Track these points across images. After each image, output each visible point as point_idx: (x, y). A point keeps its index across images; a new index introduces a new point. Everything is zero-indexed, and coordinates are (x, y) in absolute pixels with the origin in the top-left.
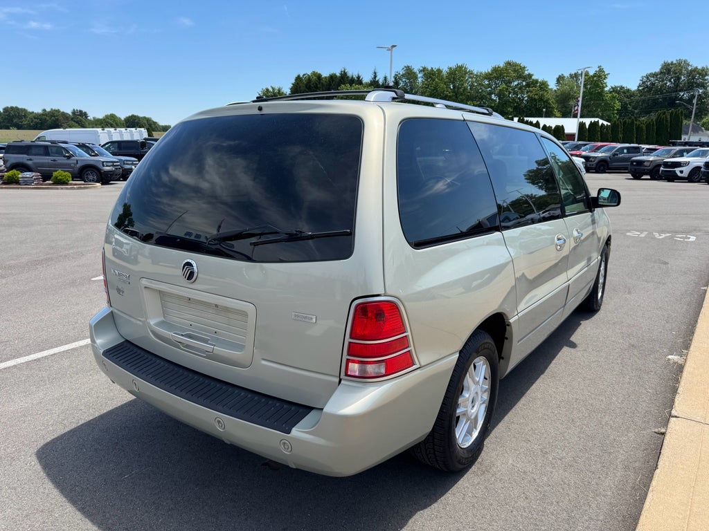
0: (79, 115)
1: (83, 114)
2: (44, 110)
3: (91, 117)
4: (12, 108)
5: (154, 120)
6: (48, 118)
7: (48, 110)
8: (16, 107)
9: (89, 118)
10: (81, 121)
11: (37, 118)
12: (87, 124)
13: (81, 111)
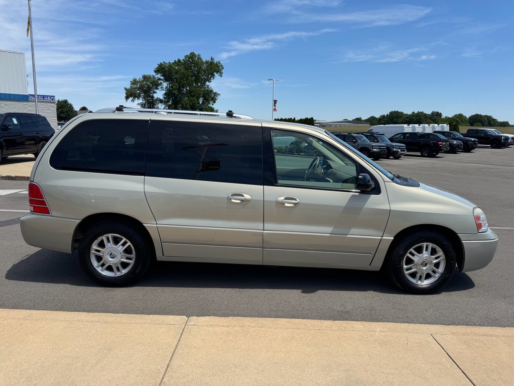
0: (436, 115)
1: (439, 115)
2: (414, 113)
3: (444, 116)
4: (395, 112)
5: (494, 118)
6: (414, 118)
7: (416, 112)
8: (398, 111)
9: (442, 117)
10: (436, 119)
11: (407, 118)
12: (439, 121)
13: (438, 113)
